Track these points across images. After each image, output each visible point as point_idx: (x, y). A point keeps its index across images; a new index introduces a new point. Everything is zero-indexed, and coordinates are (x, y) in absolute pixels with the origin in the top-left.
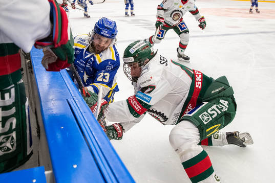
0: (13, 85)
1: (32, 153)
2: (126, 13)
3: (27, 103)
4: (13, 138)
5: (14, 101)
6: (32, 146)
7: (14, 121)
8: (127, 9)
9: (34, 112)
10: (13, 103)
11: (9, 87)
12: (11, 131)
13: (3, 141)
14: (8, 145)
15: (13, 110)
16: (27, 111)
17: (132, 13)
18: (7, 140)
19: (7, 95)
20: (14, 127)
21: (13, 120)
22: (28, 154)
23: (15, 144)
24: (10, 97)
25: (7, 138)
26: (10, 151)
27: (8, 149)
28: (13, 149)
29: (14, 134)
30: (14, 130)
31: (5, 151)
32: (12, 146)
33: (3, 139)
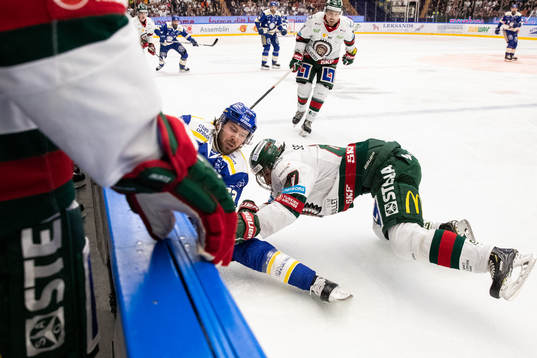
0: (58, 215)
1: (97, 350)
2: (264, 63)
3: (86, 250)
4: (57, 321)
5: (59, 245)
6: (98, 336)
7: (61, 286)
8: (265, 54)
9: (106, 262)
10: (59, 250)
11: (51, 219)
12: (53, 306)
13: (37, 327)
14: (49, 334)
15: (59, 265)
16: (86, 265)
17: (274, 63)
18: (46, 325)
19: (45, 235)
20: (60, 297)
21: (58, 283)
22: (89, 350)
23: (63, 333)
24: (52, 237)
25: (47, 322)
26: (53, 348)
27: (49, 343)
28: (57, 344)
29: (60, 314)
30: (61, 304)
31: (41, 347)
32: (57, 336)
33: (39, 322)
